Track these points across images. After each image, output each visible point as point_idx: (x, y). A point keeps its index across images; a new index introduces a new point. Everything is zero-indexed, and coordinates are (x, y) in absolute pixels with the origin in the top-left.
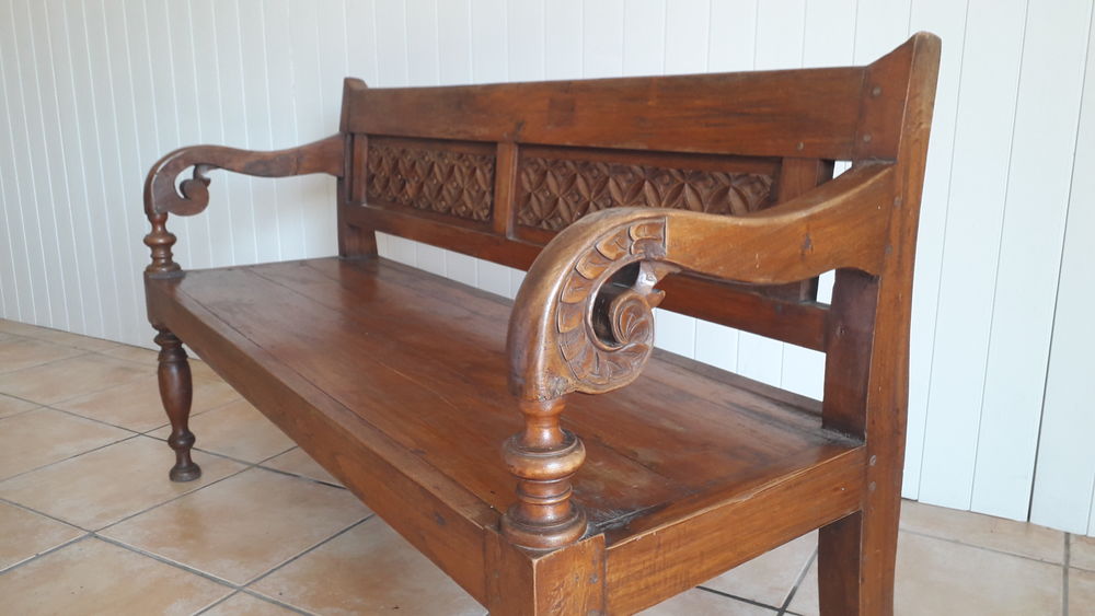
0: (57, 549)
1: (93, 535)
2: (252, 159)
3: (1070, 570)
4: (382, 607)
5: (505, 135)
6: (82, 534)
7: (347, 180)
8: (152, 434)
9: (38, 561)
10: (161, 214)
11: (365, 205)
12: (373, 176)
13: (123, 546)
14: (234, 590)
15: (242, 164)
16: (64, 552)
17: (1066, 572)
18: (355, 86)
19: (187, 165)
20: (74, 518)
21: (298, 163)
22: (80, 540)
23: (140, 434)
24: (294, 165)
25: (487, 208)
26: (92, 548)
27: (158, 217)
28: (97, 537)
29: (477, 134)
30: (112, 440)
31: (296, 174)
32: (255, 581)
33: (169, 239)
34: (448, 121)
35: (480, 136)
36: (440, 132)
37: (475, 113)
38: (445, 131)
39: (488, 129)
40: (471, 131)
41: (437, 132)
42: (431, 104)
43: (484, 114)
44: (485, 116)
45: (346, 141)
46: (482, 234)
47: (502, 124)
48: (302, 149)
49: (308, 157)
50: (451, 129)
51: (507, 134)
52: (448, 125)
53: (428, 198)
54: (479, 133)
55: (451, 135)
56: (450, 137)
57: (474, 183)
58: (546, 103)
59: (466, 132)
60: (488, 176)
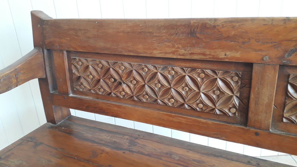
7: (50, 81)
11: (71, 95)
12: (79, 78)
21: (17, 79)
24: (14, 81)
25: (234, 107)
29: (222, 56)
31: (17, 86)
34: (176, 46)
35: (227, 58)
36: (166, 53)
37: (218, 40)
38: (173, 53)
39: (239, 52)
40: (213, 54)
41: (160, 53)
42: (150, 33)
43: (232, 41)
44: (233, 43)
45: (44, 53)
46: (233, 126)
47: (261, 50)
48: (17, 67)
49: (22, 72)
50: (182, 51)
51: (270, 58)
52: (176, 48)
53: (152, 95)
54: (225, 55)
55: (181, 55)
56: (179, 57)
57: (215, 89)
59: (204, 54)
60: (234, 85)
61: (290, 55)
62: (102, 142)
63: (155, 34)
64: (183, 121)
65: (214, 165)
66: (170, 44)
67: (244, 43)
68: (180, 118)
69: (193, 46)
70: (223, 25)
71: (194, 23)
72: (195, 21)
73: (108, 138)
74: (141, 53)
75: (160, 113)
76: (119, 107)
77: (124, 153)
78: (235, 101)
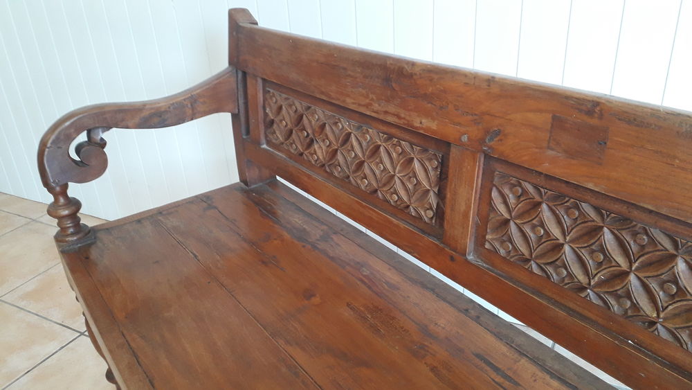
2: (145, 113)
5: (465, 138)
7: (243, 119)
10: (61, 186)
11: (264, 146)
12: (272, 122)
15: (137, 120)
18: (244, 24)
19: (78, 132)
21: (193, 108)
24: (189, 112)
25: (431, 209)
27: (58, 189)
29: (417, 124)
31: (192, 119)
33: (73, 208)
34: (371, 96)
35: (422, 128)
36: (359, 105)
37: (414, 97)
38: (367, 106)
39: (436, 122)
40: (408, 118)
41: (353, 103)
42: (345, 69)
43: (428, 103)
44: (429, 105)
45: (237, 77)
46: (426, 237)
47: (459, 124)
48: (195, 93)
49: (201, 100)
50: (376, 106)
51: (468, 138)
52: (371, 100)
53: (345, 168)
54: (421, 123)
55: (375, 112)
56: (373, 115)
57: (410, 175)
58: (543, 119)
59: (398, 117)
60: (432, 173)
61: (491, 139)
62: (288, 226)
63: (349, 72)
64: (374, 216)
65: (408, 297)
66: (364, 92)
67: (441, 108)
68: (371, 212)
69: (388, 101)
70: (420, 74)
71: (391, 64)
72: (391, 62)
73: (300, 222)
74: (333, 99)
75: (350, 197)
76: (309, 177)
77: (304, 246)
78: (433, 199)
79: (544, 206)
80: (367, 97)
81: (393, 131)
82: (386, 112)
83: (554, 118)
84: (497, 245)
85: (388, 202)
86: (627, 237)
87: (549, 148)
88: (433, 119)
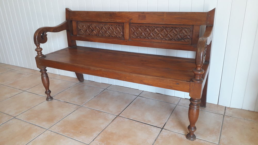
0: (7, 121)
1: (15, 117)
3: (225, 116)
4: (78, 132)
5: (126, 21)
6: (12, 117)
7: (71, 30)
8: (27, 91)
9: (3, 125)
11: (78, 36)
13: (21, 120)
14: (46, 130)
16: (9, 122)
17: (224, 116)
20: (10, 114)
22: (12, 119)
23: (24, 91)
25: (121, 35)
26: (15, 121)
27: (38, 45)
28: (16, 118)
30: (18, 93)
32: (50, 127)
37: (116, 17)
38: (107, 21)
40: (116, 21)
41: (104, 21)
42: (101, 15)
44: (120, 18)
46: (121, 40)
47: (125, 19)
50: (109, 20)
53: (102, 34)
54: (118, 21)
57: (117, 30)
58: (137, 16)
59: (114, 21)
60: (121, 29)
61: (130, 20)
67: (122, 18)
69: (111, 19)
74: (99, 21)
75: (104, 39)
78: (122, 33)
79: (139, 28)
80: (107, 19)
81: (113, 24)
82: (111, 21)
83: (139, 15)
84: (133, 36)
85: (113, 37)
86: (150, 28)
87: (139, 19)
88: (120, 20)
